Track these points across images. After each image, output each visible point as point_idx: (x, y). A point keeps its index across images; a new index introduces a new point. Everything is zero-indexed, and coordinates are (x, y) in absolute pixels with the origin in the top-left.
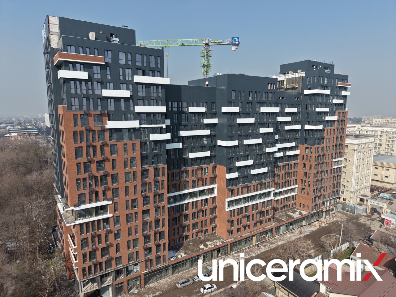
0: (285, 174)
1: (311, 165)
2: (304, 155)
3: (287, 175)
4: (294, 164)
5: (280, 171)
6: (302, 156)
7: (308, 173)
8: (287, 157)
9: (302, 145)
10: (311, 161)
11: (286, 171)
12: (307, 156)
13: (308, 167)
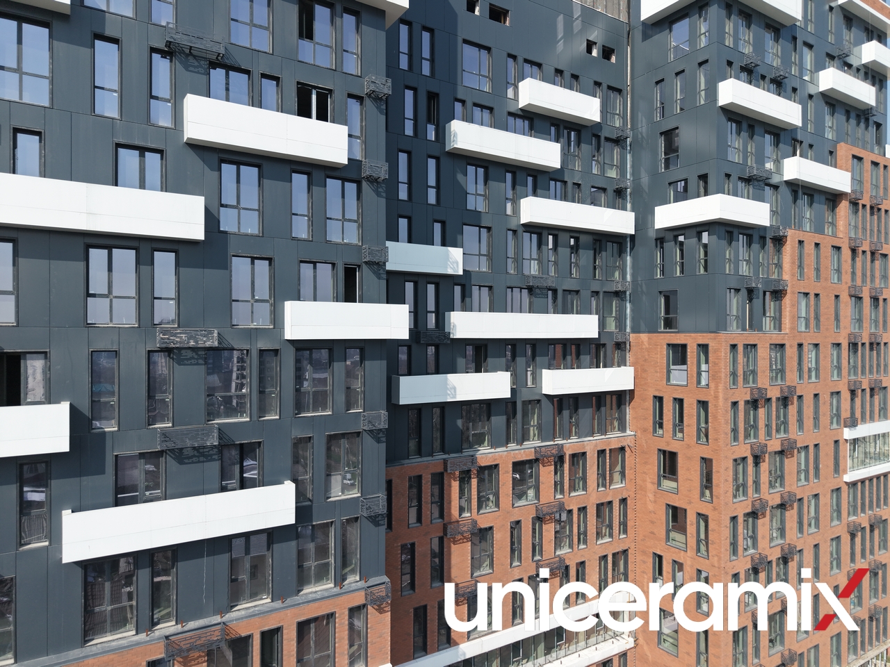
0: (539, 519)
1: (707, 462)
2: (660, 399)
3: (549, 530)
4: (601, 453)
5: (497, 505)
6: (650, 403)
7: (691, 518)
8: (547, 406)
9: (644, 337)
10: (704, 434)
11: (543, 500)
12: (680, 402)
13: (689, 470)
